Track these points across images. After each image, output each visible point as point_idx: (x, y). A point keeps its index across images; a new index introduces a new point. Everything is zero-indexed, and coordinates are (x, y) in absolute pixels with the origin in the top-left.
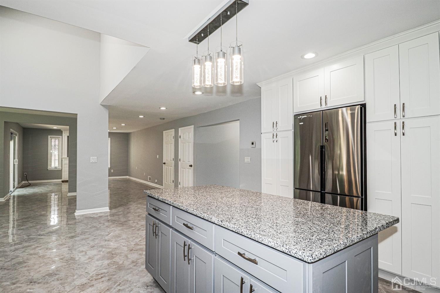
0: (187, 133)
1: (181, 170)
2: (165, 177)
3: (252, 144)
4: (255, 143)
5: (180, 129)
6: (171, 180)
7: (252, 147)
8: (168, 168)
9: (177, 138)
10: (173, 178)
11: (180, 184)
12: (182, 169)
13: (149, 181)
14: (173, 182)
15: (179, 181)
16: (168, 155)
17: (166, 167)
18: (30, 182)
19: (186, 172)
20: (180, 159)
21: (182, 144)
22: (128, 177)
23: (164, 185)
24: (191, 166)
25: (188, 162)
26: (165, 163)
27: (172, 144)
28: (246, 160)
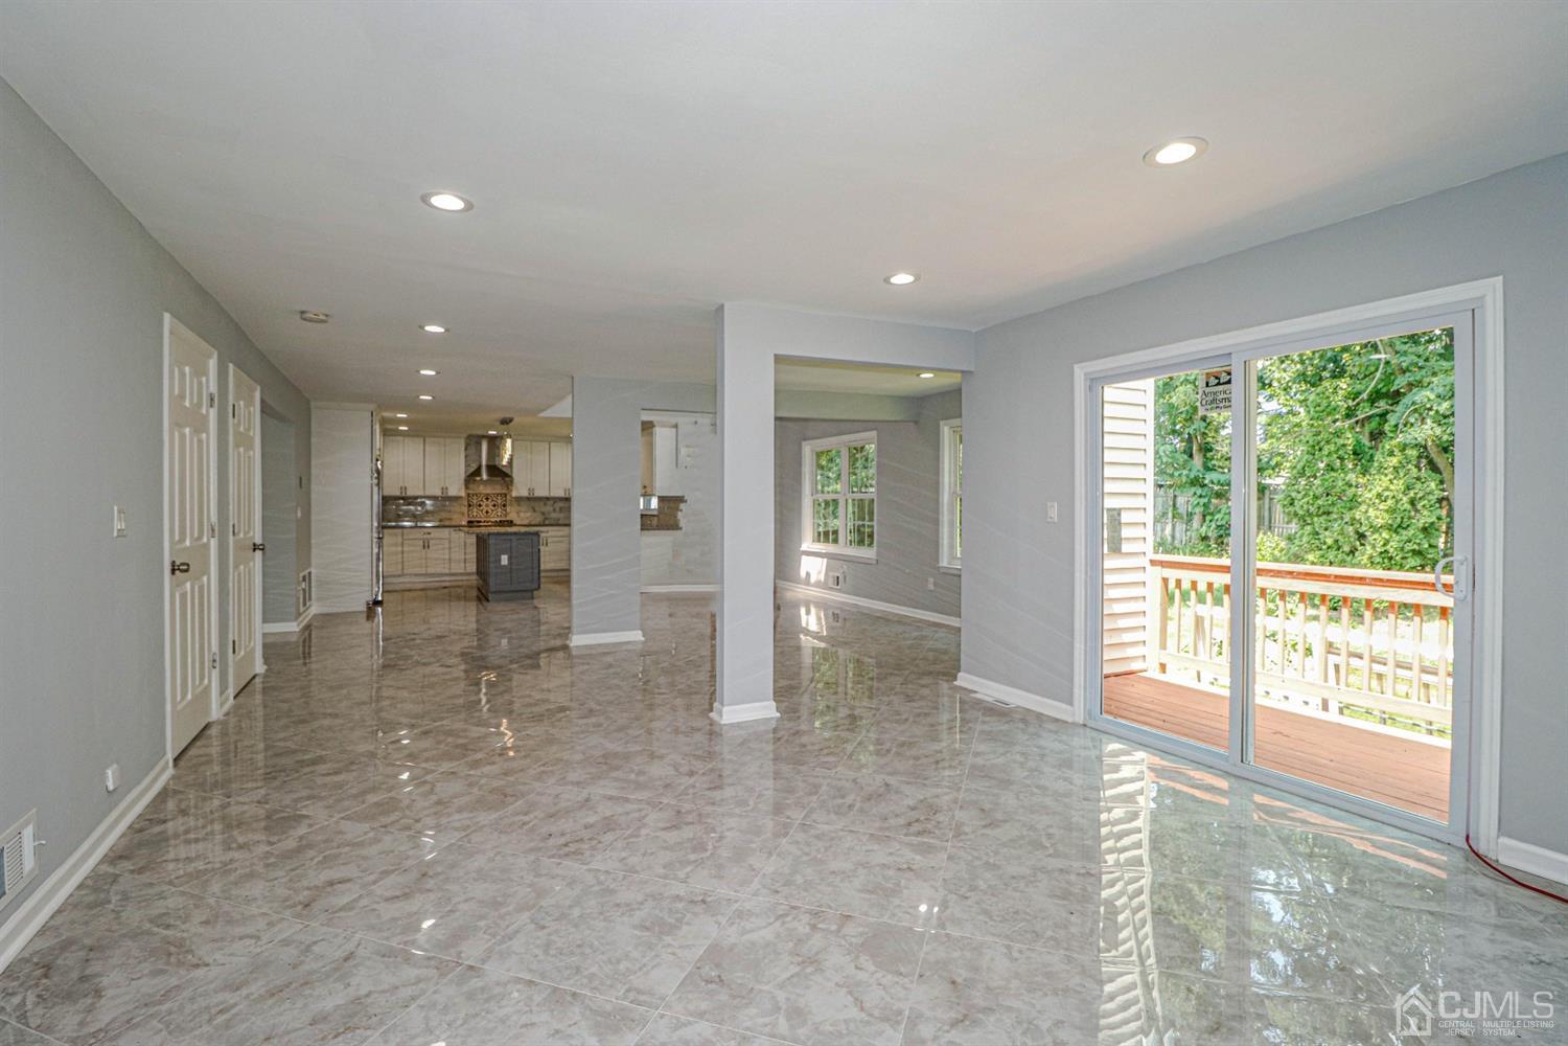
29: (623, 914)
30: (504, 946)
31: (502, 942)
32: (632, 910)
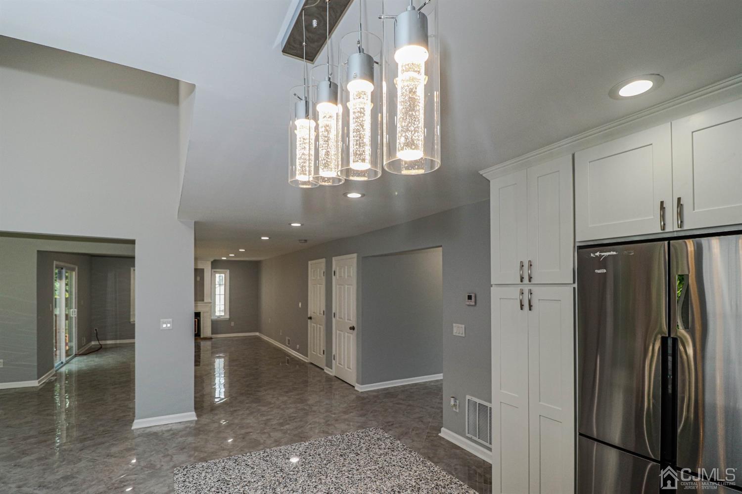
0: (346, 267)
1: (336, 332)
2: (311, 342)
3: (469, 299)
4: (475, 297)
5: (334, 259)
6: (320, 350)
7: (468, 303)
8: (315, 327)
9: (329, 274)
10: (323, 348)
11: (334, 359)
12: (338, 331)
13: (287, 346)
14: (324, 354)
15: (334, 353)
16: (316, 305)
17: (313, 324)
18: (102, 342)
19: (344, 338)
20: (334, 313)
21: (338, 286)
22: (257, 334)
23: (309, 356)
24: (353, 328)
25: (348, 320)
26: (310, 318)
27: (322, 284)
28: (455, 330)
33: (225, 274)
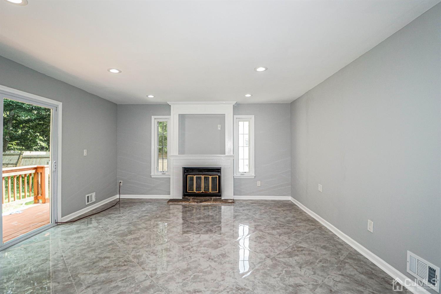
29: (231, 261)
30: (262, 261)
31: (262, 262)
32: (228, 261)
33: (249, 121)
